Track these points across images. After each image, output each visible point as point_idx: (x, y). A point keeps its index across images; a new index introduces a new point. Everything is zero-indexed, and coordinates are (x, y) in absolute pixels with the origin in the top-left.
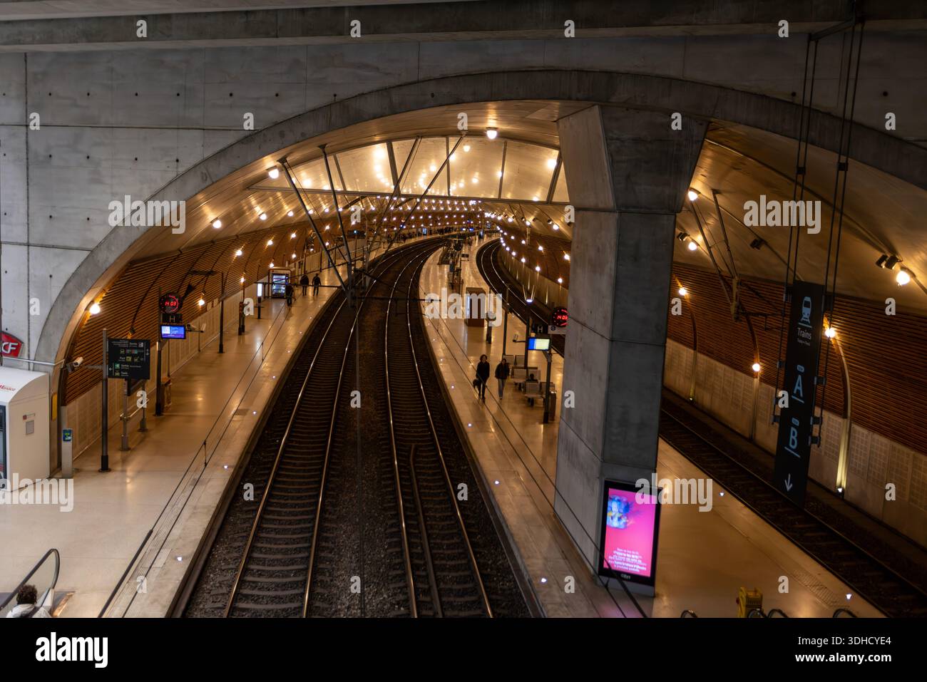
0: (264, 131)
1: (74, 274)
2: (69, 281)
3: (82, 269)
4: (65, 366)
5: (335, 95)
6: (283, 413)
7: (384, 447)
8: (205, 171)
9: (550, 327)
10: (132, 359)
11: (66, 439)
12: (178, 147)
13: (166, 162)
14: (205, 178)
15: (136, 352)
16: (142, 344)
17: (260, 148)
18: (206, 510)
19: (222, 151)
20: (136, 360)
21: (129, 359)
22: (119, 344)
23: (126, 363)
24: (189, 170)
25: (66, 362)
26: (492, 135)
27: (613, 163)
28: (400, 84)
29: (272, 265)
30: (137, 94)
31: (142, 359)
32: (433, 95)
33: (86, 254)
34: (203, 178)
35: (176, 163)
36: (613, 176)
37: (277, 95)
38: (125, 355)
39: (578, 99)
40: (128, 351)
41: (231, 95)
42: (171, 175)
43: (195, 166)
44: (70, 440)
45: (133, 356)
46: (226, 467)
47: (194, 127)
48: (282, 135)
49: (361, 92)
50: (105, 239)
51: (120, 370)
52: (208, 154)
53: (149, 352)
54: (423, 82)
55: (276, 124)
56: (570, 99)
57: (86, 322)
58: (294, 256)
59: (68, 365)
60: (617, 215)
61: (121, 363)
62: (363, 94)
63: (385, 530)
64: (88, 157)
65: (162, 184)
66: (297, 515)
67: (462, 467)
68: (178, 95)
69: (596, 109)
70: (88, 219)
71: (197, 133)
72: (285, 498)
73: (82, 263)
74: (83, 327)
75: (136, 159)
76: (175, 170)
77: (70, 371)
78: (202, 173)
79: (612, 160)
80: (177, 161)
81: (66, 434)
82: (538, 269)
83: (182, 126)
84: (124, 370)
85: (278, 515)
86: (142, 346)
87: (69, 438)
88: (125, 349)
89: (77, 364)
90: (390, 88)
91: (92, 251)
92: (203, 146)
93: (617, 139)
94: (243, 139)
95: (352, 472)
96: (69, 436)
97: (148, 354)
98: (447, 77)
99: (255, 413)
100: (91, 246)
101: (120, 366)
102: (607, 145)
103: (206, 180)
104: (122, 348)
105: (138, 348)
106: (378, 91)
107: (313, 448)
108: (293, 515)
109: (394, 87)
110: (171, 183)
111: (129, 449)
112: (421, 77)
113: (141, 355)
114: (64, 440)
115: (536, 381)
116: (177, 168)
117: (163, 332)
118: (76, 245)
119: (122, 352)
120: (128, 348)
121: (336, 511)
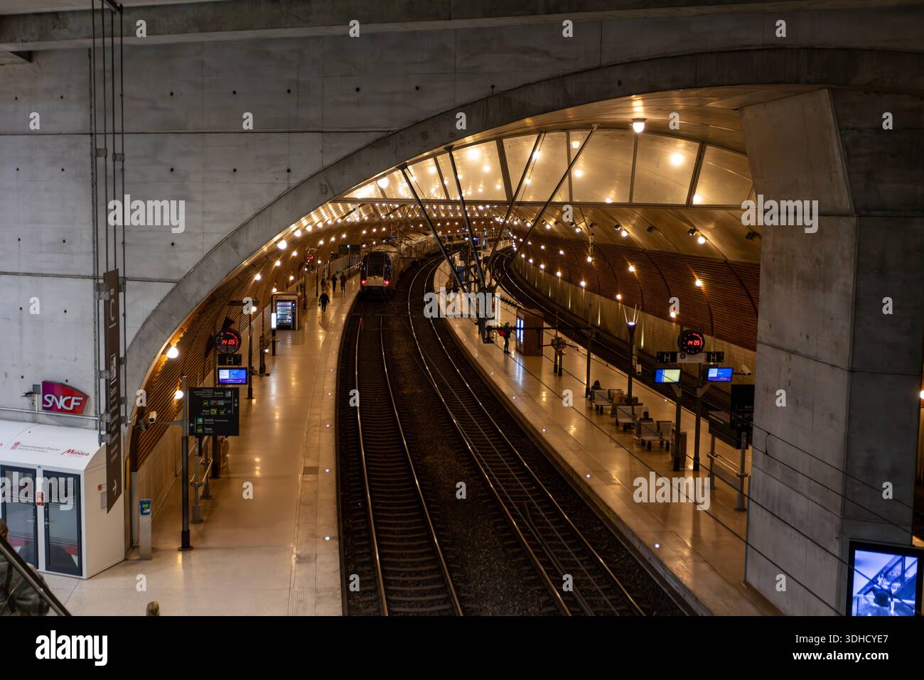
0: (402, 133)
1: (155, 312)
2: (147, 320)
3: (165, 305)
4: (137, 423)
5: (493, 87)
6: (351, 469)
7: (489, 507)
8: (324, 182)
9: (679, 355)
10: (218, 412)
11: (145, 512)
12: (289, 155)
13: (275, 172)
14: (324, 191)
15: (222, 403)
16: (230, 392)
17: (395, 152)
18: (331, 593)
19: (346, 157)
20: (222, 413)
21: (214, 411)
22: (201, 394)
23: (209, 416)
24: (304, 182)
25: (138, 419)
26: (639, 128)
27: (849, 157)
28: (577, 70)
29: (274, 290)
30: (234, 93)
31: (229, 412)
32: (620, 83)
33: (170, 286)
34: (321, 190)
35: (287, 173)
36: (849, 173)
37: (417, 88)
38: (209, 407)
39: (808, 83)
40: (213, 402)
41: (358, 90)
42: (281, 189)
43: (312, 176)
44: (148, 514)
45: (219, 408)
46: (327, 538)
47: (310, 129)
48: (425, 136)
49: (526, 82)
50: (195, 268)
51: (203, 426)
52: (328, 162)
53: (238, 403)
54: (604, 67)
55: (417, 123)
56: (797, 82)
57: (160, 369)
58: (292, 278)
59: (141, 421)
60: (854, 220)
61: (204, 417)
62: (529, 84)
63: (540, 610)
64: (172, 170)
65: (271, 200)
66: (425, 595)
67: (595, 529)
68: (289, 91)
69: (825, 94)
70: (173, 244)
71: (317, 136)
72: (402, 574)
73: (166, 298)
74: (157, 375)
75: (235, 170)
76: (287, 182)
77: (143, 428)
78: (321, 185)
79: (848, 154)
80: (289, 171)
81: (144, 506)
82: (583, 284)
83: (292, 129)
84: (208, 426)
85: (402, 596)
86: (230, 395)
87: (148, 510)
88: (209, 399)
89: (152, 420)
90: (564, 76)
91: (178, 283)
92: (322, 152)
93: (853, 129)
94: (373, 143)
95: (467, 539)
96: (147, 508)
97: (236, 405)
98: (638, 61)
99: (327, 470)
100: (177, 277)
101: (203, 421)
102: (841, 135)
103: (326, 193)
104: (206, 399)
105: (224, 398)
106: (548, 80)
107: (406, 511)
108: (421, 595)
109: (569, 75)
110: (280, 198)
111: (201, 521)
112: (605, 61)
113: (227, 406)
114: (142, 514)
115: (651, 420)
116: (288, 179)
117: (221, 377)
118: (157, 276)
119: (206, 403)
120: (213, 399)
121: (470, 588)
